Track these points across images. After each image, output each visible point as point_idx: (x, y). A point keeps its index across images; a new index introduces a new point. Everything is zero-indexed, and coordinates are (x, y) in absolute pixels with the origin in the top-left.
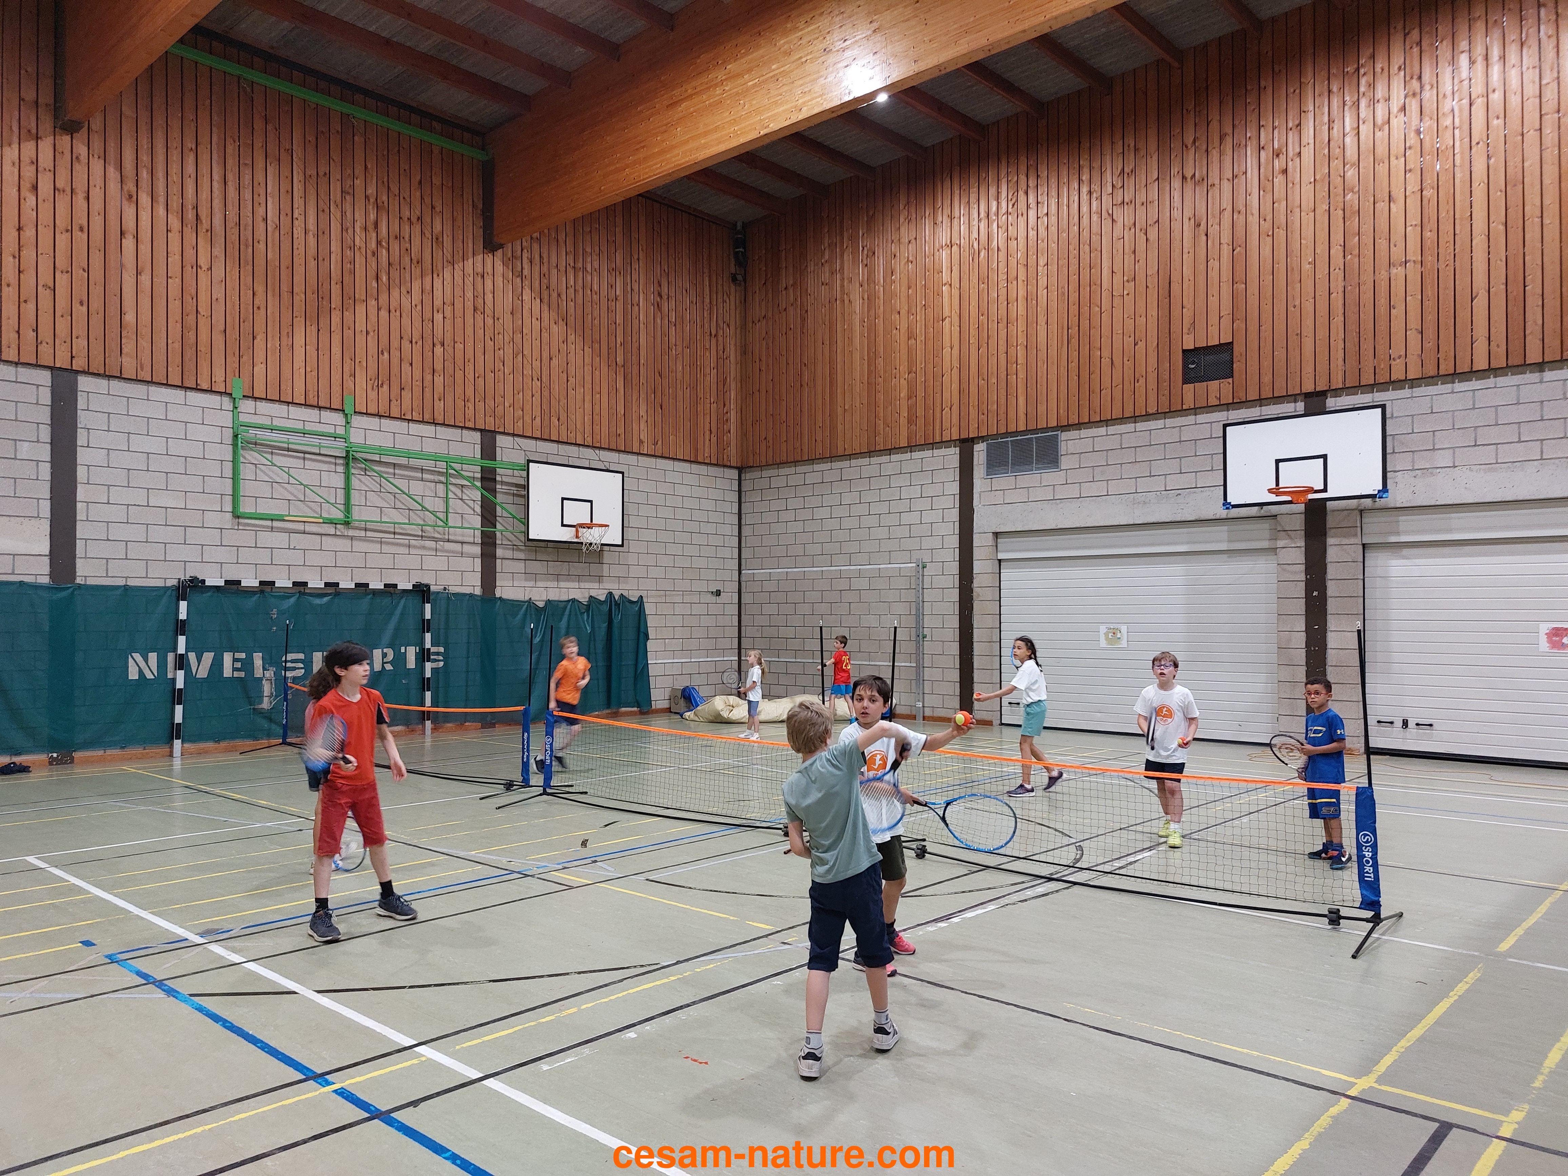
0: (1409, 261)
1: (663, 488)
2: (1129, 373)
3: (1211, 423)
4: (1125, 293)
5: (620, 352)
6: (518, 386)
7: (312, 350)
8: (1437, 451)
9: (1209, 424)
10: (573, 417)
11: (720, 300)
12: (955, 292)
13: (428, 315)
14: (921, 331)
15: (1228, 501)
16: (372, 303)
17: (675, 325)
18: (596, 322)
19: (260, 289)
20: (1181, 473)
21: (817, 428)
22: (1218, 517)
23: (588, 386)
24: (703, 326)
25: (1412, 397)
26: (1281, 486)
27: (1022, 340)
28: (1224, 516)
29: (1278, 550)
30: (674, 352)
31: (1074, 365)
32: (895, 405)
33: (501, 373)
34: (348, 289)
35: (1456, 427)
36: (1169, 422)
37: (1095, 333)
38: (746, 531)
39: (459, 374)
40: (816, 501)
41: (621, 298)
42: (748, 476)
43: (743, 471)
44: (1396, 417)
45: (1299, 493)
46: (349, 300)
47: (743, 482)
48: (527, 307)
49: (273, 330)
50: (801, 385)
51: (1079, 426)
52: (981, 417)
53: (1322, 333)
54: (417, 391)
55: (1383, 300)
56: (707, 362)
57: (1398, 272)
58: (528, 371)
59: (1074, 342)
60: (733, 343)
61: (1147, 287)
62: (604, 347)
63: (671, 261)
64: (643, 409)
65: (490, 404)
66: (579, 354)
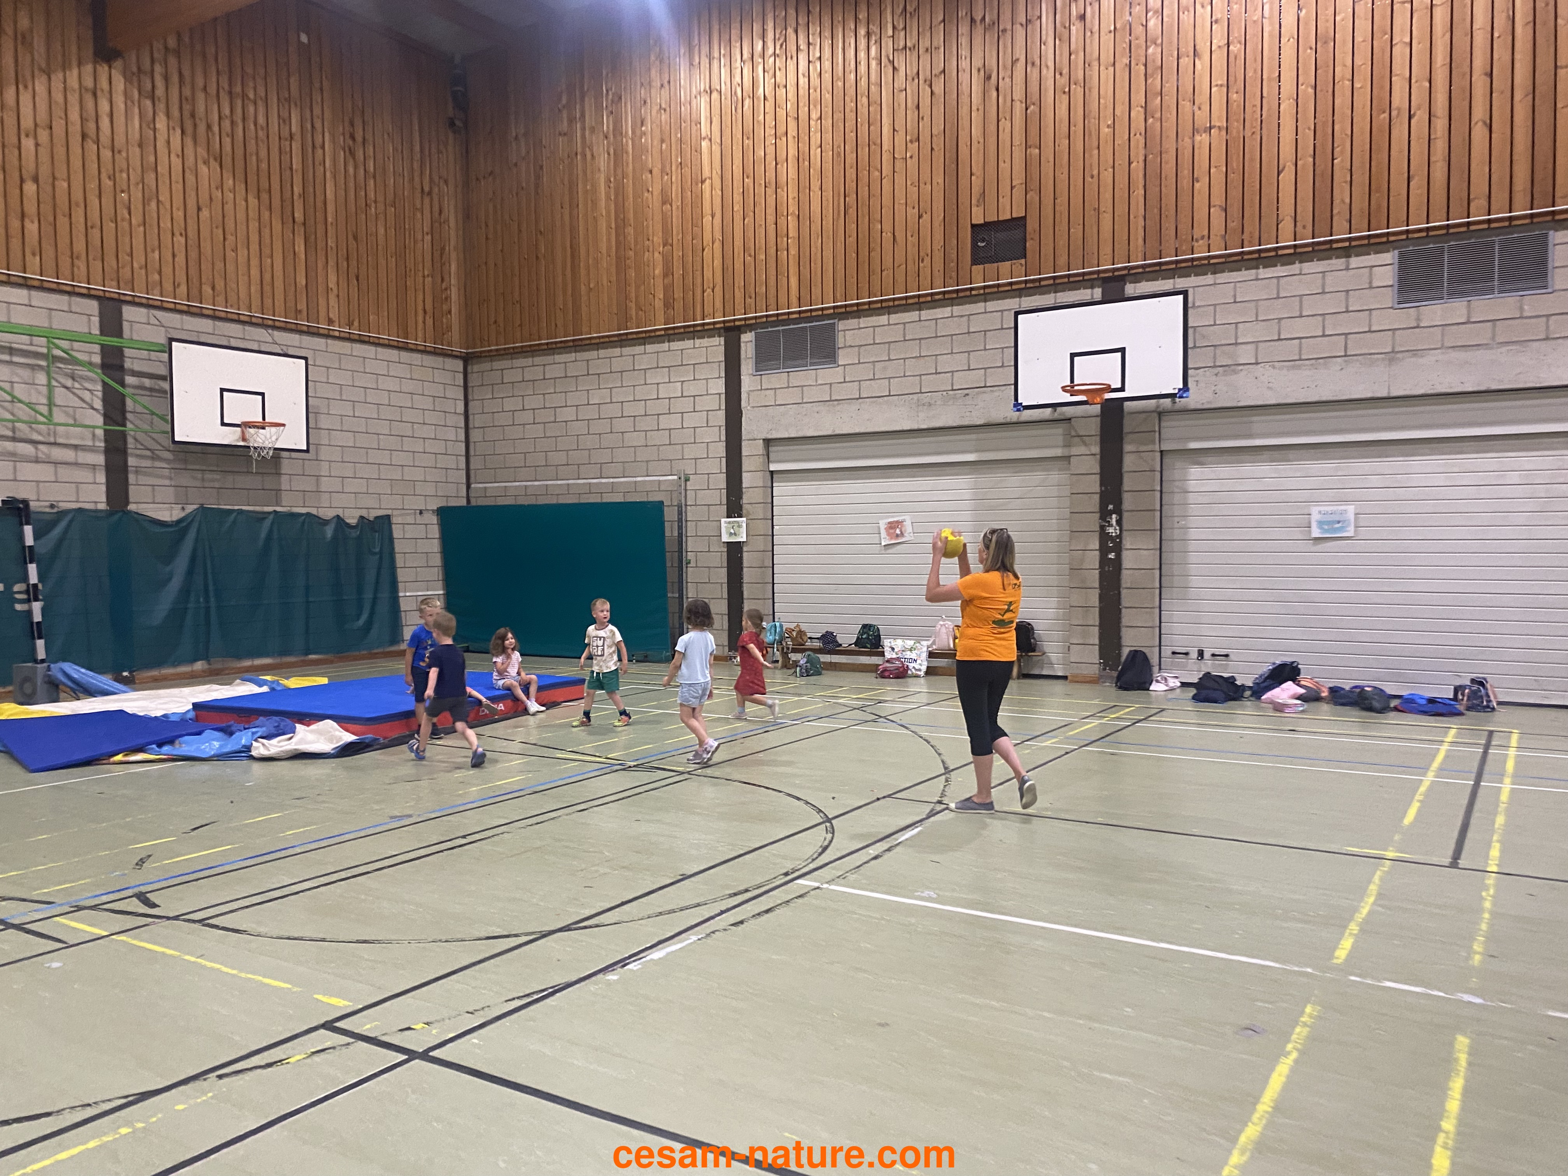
0: (1215, 127)
1: (362, 381)
2: (912, 250)
3: (1002, 311)
4: (908, 155)
5: (298, 207)
6: (153, 240)
8: (1240, 347)
9: (1000, 313)
10: (234, 286)
11: (434, 150)
12: (716, 148)
14: (677, 195)
15: (1019, 402)
17: (374, 177)
18: (264, 166)
20: (969, 370)
21: (558, 311)
22: (1008, 420)
23: (254, 247)
24: (412, 180)
25: (1215, 284)
26: (1076, 382)
27: (793, 208)
28: (1015, 420)
29: (1072, 459)
30: (373, 210)
31: (852, 240)
32: (649, 284)
33: (126, 225)
35: (1260, 318)
36: (957, 310)
37: (875, 203)
38: (475, 435)
39: (63, 221)
40: (557, 400)
41: (298, 137)
42: (476, 368)
43: (470, 362)
44: (1199, 307)
45: (1095, 392)
47: (469, 376)
48: (162, 140)
50: (537, 258)
51: (858, 312)
52: (748, 300)
53: (1121, 209)
55: (1186, 172)
56: (418, 226)
57: (1202, 139)
58: (166, 224)
59: (852, 212)
60: (452, 203)
61: (932, 149)
62: (276, 202)
63: (367, 96)
64: (333, 279)
65: (110, 263)
66: (240, 204)
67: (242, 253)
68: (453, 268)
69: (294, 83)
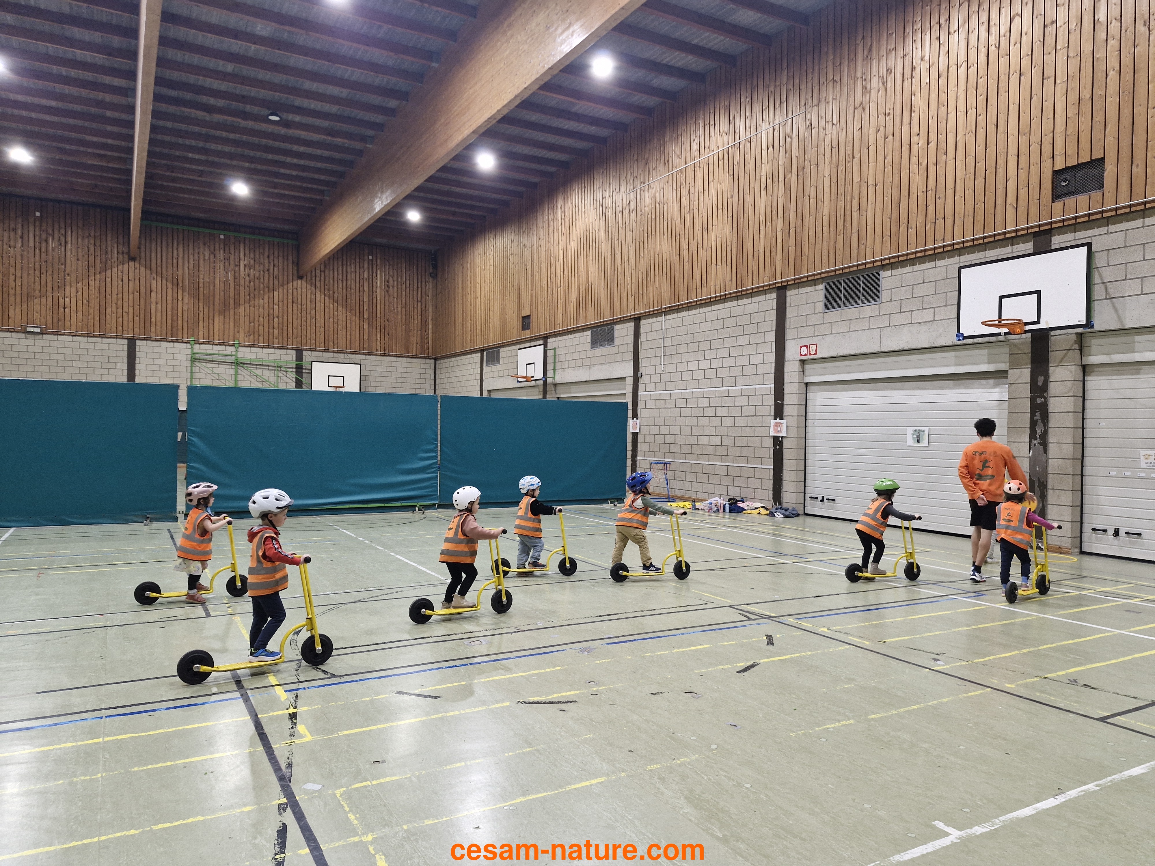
1: (389, 369)
2: (512, 324)
4: (512, 291)
6: (313, 330)
7: (222, 325)
11: (423, 285)
13: (271, 306)
16: (247, 305)
18: (353, 302)
19: (201, 305)
23: (349, 328)
27: (492, 308)
31: (502, 320)
34: (237, 301)
35: (569, 352)
36: (522, 346)
37: (506, 307)
39: (285, 328)
40: (451, 375)
42: (438, 362)
43: (436, 360)
46: (237, 304)
47: (436, 365)
48: (318, 299)
49: (206, 319)
50: (448, 323)
52: (485, 341)
53: (546, 312)
54: (266, 336)
56: (415, 314)
58: (318, 325)
59: (502, 311)
60: (431, 303)
61: (515, 289)
62: (358, 314)
63: (395, 271)
64: (378, 336)
65: (299, 339)
66: (344, 315)
67: (344, 331)
68: (430, 326)
69: (366, 273)
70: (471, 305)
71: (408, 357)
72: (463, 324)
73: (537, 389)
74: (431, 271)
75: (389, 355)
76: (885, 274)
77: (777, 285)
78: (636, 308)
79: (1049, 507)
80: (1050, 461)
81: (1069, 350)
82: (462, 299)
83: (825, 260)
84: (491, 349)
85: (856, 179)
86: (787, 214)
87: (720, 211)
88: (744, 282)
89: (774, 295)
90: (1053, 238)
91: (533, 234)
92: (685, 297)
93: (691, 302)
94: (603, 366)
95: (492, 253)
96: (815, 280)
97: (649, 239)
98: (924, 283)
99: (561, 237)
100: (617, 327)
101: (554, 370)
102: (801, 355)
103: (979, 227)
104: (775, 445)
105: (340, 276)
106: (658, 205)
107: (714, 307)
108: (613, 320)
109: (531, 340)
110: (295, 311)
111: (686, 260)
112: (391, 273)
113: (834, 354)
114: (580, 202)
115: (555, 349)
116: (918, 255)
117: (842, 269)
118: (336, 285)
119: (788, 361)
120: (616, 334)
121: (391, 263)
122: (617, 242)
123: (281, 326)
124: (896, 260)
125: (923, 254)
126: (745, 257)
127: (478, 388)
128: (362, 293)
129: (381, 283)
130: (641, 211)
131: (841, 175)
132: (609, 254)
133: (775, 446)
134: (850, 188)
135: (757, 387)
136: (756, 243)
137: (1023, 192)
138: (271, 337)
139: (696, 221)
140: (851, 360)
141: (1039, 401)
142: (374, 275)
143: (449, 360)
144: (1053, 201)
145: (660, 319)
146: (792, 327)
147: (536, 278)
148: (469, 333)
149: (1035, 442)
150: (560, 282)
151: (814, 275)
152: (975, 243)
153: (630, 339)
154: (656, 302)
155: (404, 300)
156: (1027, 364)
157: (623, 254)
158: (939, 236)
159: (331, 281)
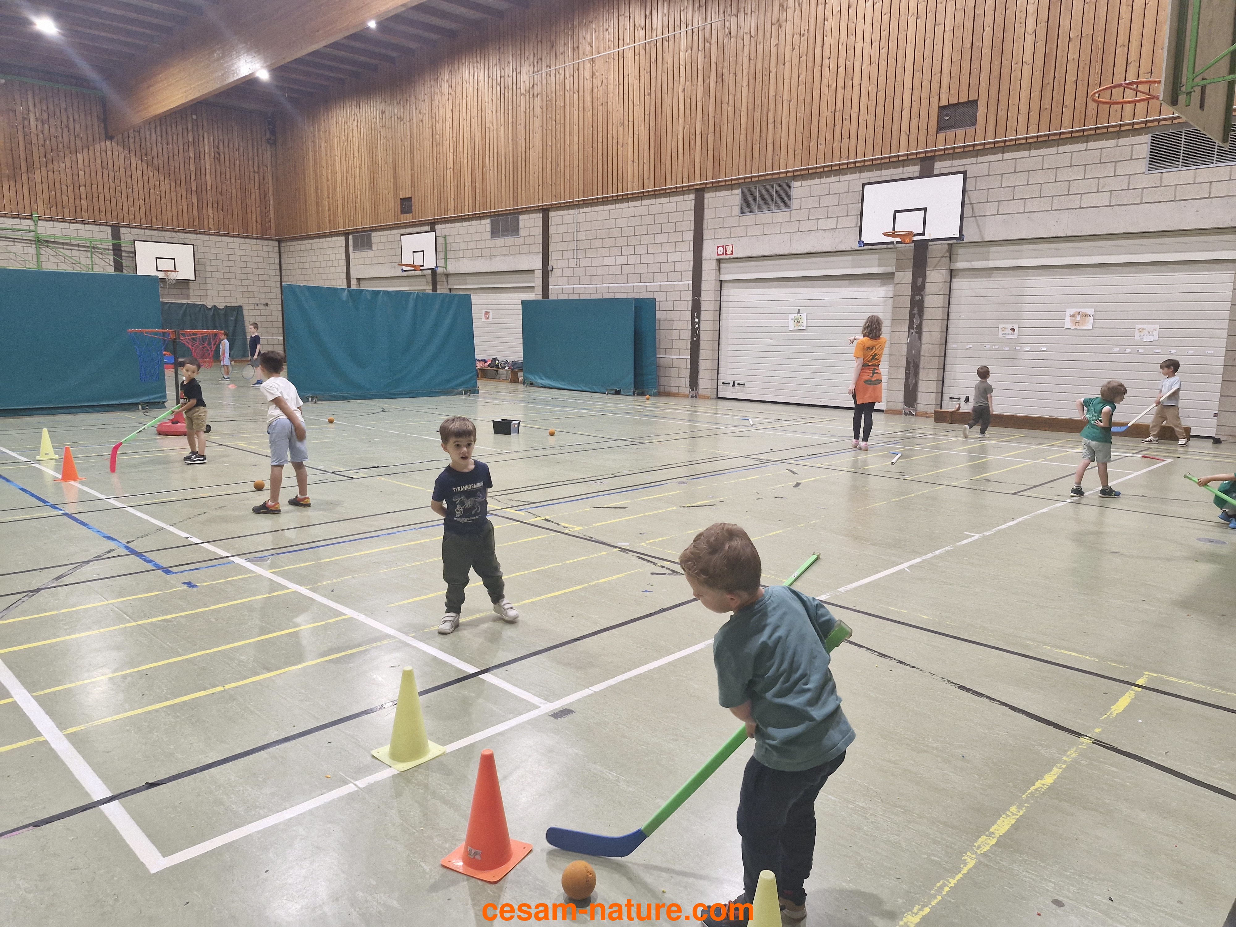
1: (226, 251)
2: (387, 207)
4: (385, 169)
5: (194, 184)
6: (131, 203)
7: (13, 192)
8: (459, 251)
10: (166, 217)
11: (260, 153)
12: (339, 160)
13: (75, 172)
16: (44, 169)
18: (177, 170)
21: (302, 223)
23: (174, 202)
24: (248, 167)
25: (454, 227)
30: (229, 182)
31: (373, 201)
33: (120, 198)
34: (30, 163)
37: (378, 187)
38: (283, 273)
39: (95, 199)
40: (304, 259)
41: (192, 157)
42: (283, 244)
43: (280, 242)
46: (31, 168)
47: (280, 248)
48: (134, 165)
50: (296, 200)
52: (350, 222)
54: (72, 209)
55: (445, 184)
56: (253, 186)
57: (448, 172)
58: (136, 196)
59: (373, 190)
61: (390, 167)
62: (183, 183)
63: (225, 135)
64: (211, 211)
65: (114, 213)
66: (168, 186)
67: (169, 204)
68: (271, 203)
69: (190, 135)
70: (328, 180)
71: (247, 237)
72: (317, 203)
73: (423, 280)
74: (268, 136)
75: (225, 235)
76: (795, 184)
77: (696, 187)
78: (545, 199)
79: (920, 382)
80: (923, 346)
81: (942, 257)
82: (315, 173)
83: (742, 167)
84: (359, 232)
85: (772, 93)
86: (706, 118)
87: (636, 108)
88: (663, 181)
89: (692, 196)
90: (936, 164)
91: (410, 106)
92: (600, 192)
93: (607, 197)
94: (507, 257)
95: (355, 123)
96: (732, 185)
97: (558, 127)
98: (829, 194)
99: (448, 114)
100: (521, 217)
101: (446, 259)
102: (718, 254)
103: (878, 149)
104: (692, 336)
105: (159, 138)
106: (567, 93)
107: (631, 204)
108: (517, 209)
109: (414, 225)
110: (106, 179)
111: (600, 153)
112: (221, 138)
113: (749, 255)
114: (471, 78)
115: (445, 237)
116: (826, 169)
117: (758, 176)
118: (155, 149)
119: (705, 260)
120: (521, 224)
121: (220, 125)
122: (519, 127)
123: (89, 196)
124: (806, 172)
125: (830, 169)
126: (663, 156)
127: (344, 276)
128: (187, 161)
129: (209, 150)
130: (547, 96)
131: (758, 88)
132: (511, 138)
133: (692, 338)
134: (766, 100)
135: (675, 283)
136: (674, 144)
137: (914, 122)
138: (78, 210)
139: (610, 115)
140: (763, 260)
141: (918, 298)
142: (201, 139)
143: (300, 242)
144: (937, 133)
145: (571, 211)
146: (709, 228)
147: (417, 157)
148: (327, 213)
149: (913, 331)
150: (450, 164)
151: (731, 180)
152: (874, 162)
153: (539, 231)
154: (567, 193)
155: (238, 170)
156: (909, 268)
157: (527, 141)
158: (844, 154)
159: (148, 144)
